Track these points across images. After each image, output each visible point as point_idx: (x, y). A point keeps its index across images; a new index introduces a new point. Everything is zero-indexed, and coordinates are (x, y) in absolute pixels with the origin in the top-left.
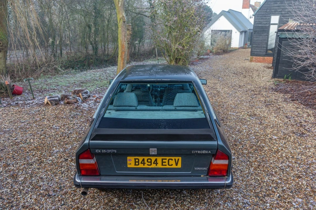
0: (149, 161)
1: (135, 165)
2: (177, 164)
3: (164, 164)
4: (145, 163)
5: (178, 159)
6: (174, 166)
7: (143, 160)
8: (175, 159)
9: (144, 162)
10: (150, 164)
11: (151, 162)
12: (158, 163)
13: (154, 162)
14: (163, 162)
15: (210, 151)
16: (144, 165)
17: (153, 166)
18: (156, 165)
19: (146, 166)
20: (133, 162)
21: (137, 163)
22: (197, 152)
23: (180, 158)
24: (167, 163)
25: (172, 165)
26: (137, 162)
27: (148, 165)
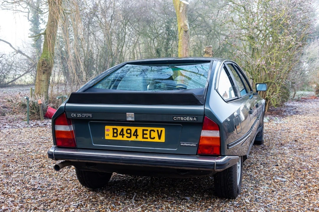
0: (129, 131)
1: (114, 136)
2: (160, 137)
3: (145, 136)
4: (124, 135)
5: (161, 131)
6: (157, 140)
7: (122, 130)
8: (158, 131)
9: (123, 133)
10: (129, 135)
11: (130, 133)
12: (138, 135)
13: (134, 133)
14: (143, 134)
15: (196, 117)
16: (123, 137)
17: (133, 138)
18: (137, 138)
19: (125, 138)
20: (111, 133)
21: (115, 135)
22: (180, 119)
23: (163, 129)
24: (148, 136)
25: (154, 138)
26: (115, 133)
27: (127, 137)
